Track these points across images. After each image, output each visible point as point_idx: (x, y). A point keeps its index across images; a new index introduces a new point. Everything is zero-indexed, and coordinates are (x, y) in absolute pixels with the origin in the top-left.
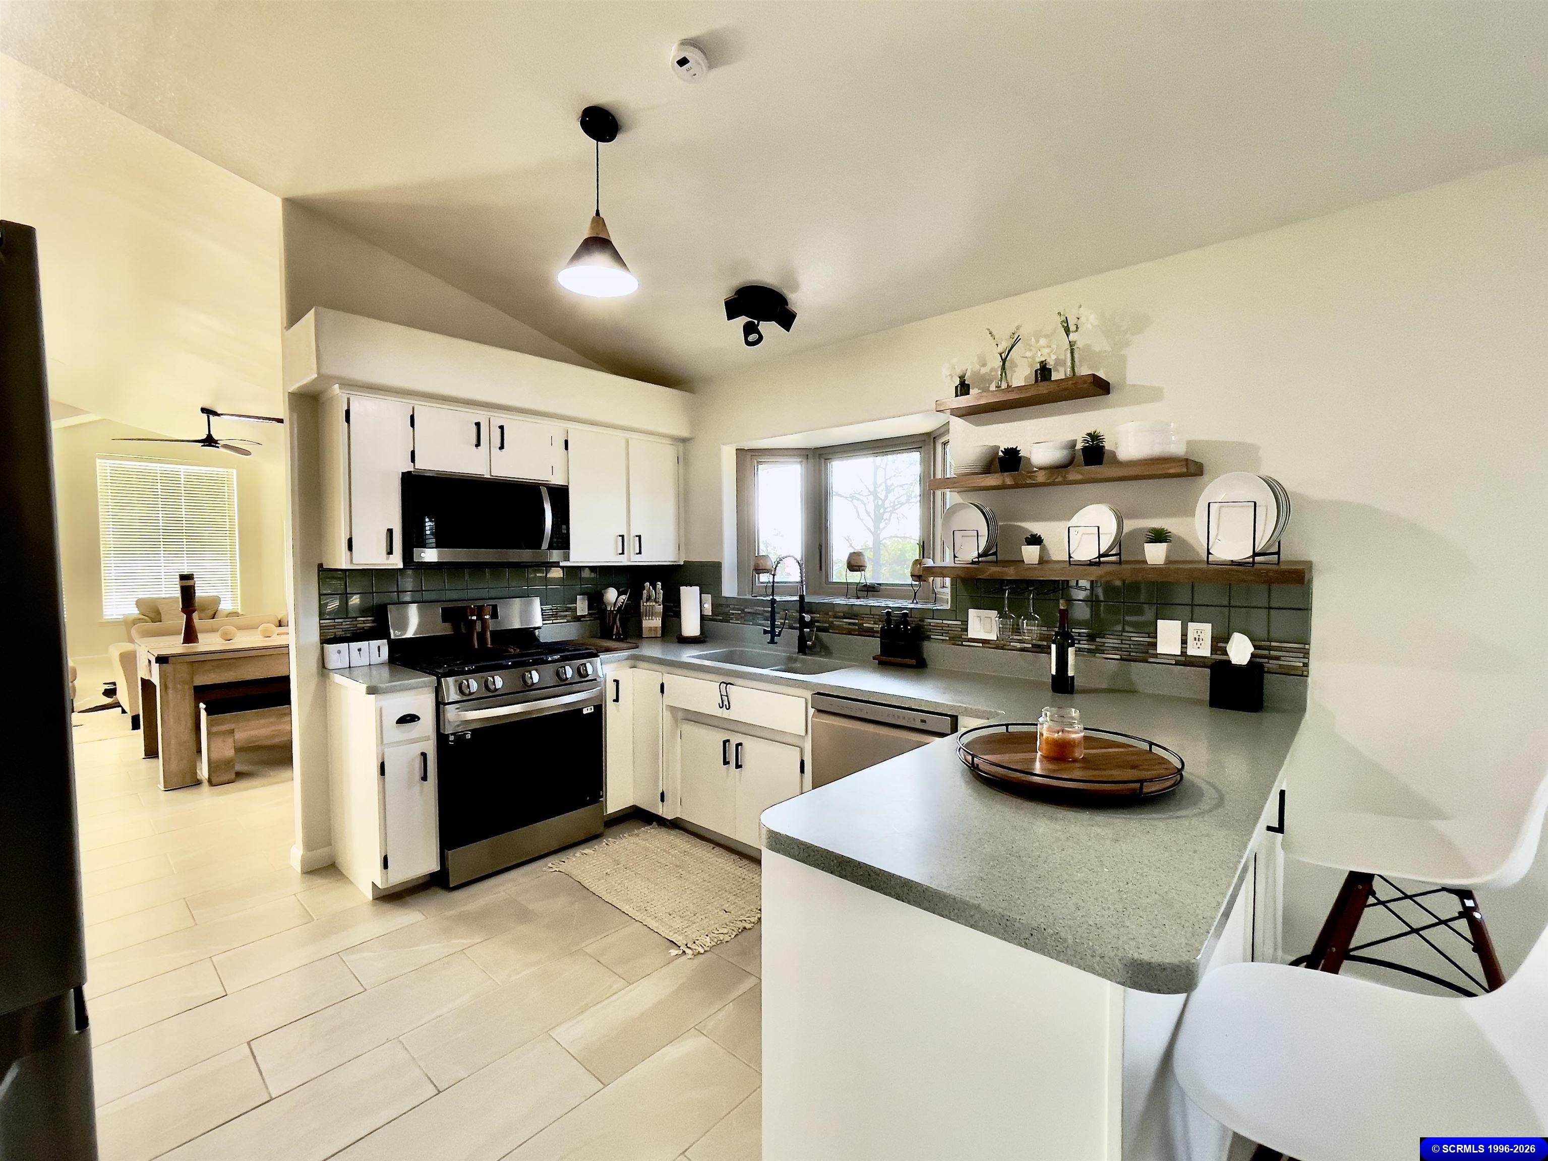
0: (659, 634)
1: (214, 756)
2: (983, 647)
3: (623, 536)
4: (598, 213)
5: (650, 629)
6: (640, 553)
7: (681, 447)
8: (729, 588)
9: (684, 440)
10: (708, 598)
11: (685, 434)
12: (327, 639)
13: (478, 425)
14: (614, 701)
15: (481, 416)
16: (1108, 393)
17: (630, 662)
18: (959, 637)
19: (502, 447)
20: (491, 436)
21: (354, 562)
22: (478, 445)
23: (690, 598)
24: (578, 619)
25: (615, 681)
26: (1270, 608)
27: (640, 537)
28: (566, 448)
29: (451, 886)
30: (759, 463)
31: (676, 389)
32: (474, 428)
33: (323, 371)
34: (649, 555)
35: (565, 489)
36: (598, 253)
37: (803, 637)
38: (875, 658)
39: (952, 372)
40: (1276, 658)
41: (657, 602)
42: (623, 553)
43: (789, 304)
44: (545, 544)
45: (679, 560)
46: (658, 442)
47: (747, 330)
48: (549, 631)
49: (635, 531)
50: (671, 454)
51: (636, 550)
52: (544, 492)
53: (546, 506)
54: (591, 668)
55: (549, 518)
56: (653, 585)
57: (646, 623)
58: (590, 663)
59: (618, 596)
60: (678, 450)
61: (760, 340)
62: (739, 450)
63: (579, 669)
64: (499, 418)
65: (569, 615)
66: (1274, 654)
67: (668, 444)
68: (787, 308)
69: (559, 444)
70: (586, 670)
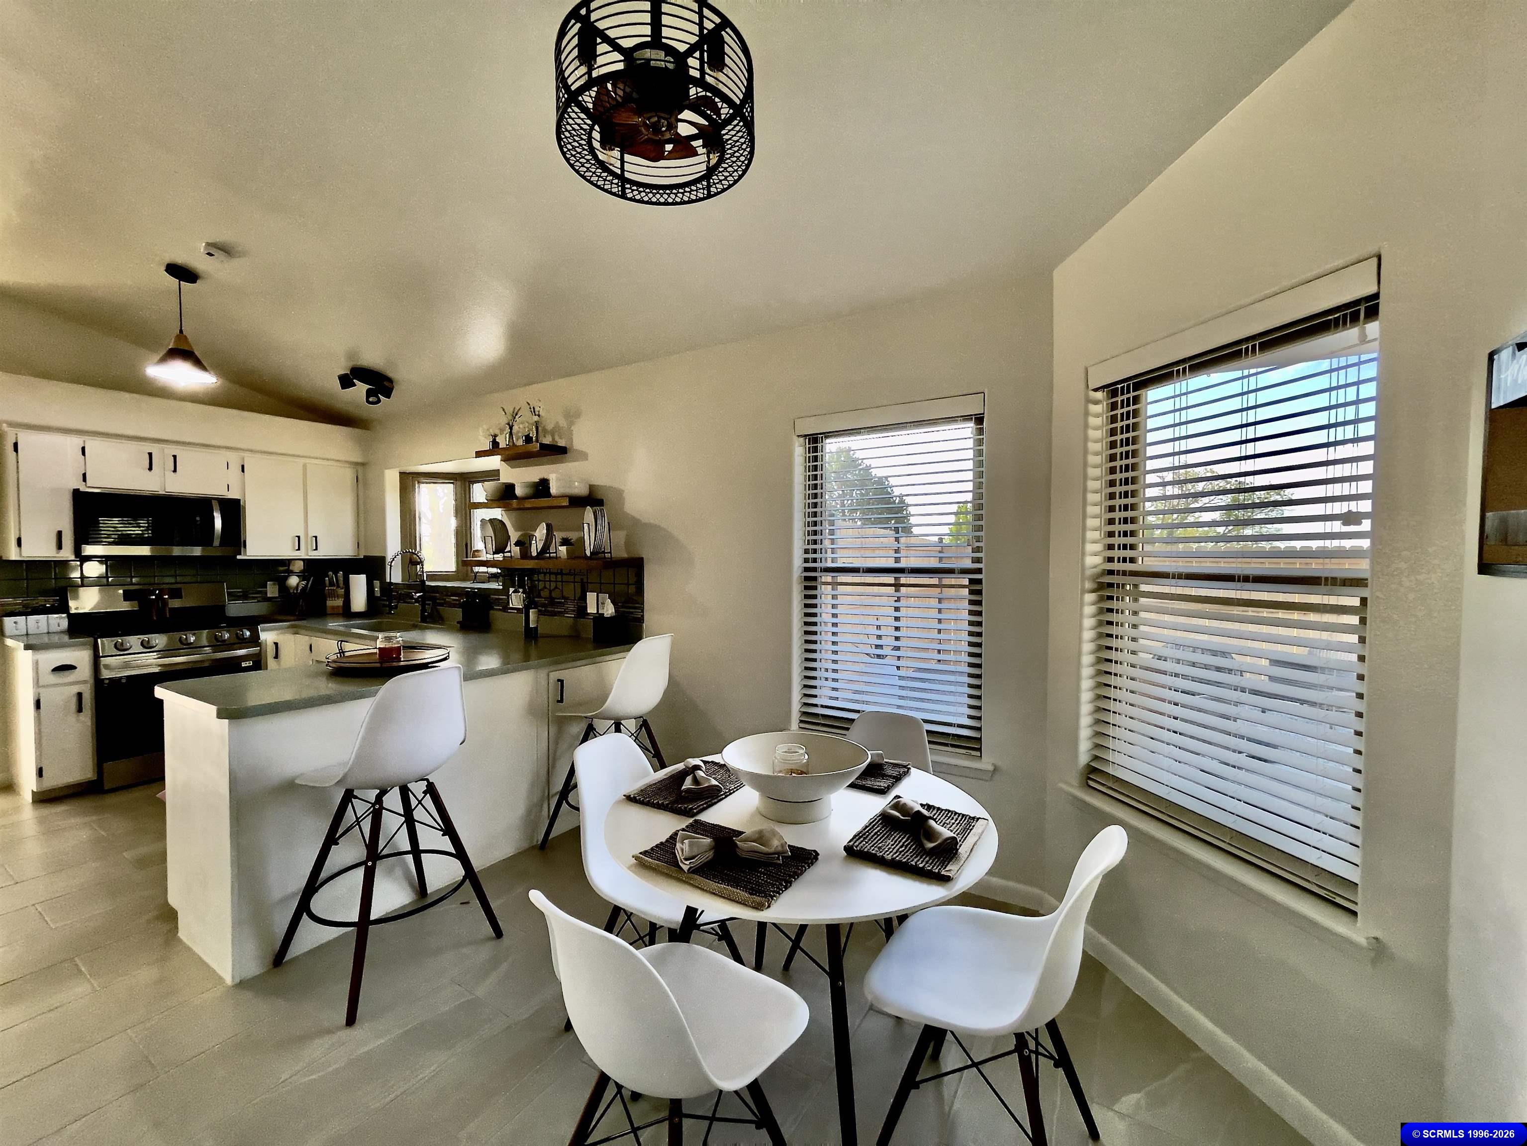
0: (341, 611)
2: (517, 613)
3: (299, 537)
4: (181, 331)
5: (333, 608)
6: (316, 549)
7: (361, 470)
8: (395, 575)
9: (363, 464)
10: (377, 583)
11: (359, 460)
13: (150, 454)
14: (275, 658)
15: (154, 449)
16: (566, 453)
17: (291, 630)
18: (506, 608)
19: (175, 471)
20: (163, 462)
21: (25, 555)
22: (150, 469)
23: (359, 584)
24: (267, 599)
25: (275, 643)
26: (601, 583)
27: (316, 537)
28: (243, 471)
29: (106, 788)
30: (419, 482)
31: (351, 427)
32: (147, 456)
34: (326, 551)
35: (236, 502)
36: (180, 359)
37: (423, 610)
38: (458, 622)
39: (488, 433)
40: (632, 613)
41: (338, 586)
42: (299, 549)
43: (390, 380)
44: (216, 542)
45: (358, 555)
46: (336, 466)
47: (369, 393)
48: (235, 609)
49: (312, 533)
50: (348, 474)
51: (312, 547)
52: (215, 503)
53: (215, 514)
54: (248, 633)
55: (218, 523)
56: (336, 573)
57: (330, 603)
58: (248, 630)
59: (300, 582)
60: (357, 471)
61: (379, 401)
62: (400, 473)
63: (237, 634)
64: (172, 450)
65: (259, 597)
66: (631, 610)
67: (346, 467)
68: (386, 383)
69: (235, 468)
70: (243, 634)
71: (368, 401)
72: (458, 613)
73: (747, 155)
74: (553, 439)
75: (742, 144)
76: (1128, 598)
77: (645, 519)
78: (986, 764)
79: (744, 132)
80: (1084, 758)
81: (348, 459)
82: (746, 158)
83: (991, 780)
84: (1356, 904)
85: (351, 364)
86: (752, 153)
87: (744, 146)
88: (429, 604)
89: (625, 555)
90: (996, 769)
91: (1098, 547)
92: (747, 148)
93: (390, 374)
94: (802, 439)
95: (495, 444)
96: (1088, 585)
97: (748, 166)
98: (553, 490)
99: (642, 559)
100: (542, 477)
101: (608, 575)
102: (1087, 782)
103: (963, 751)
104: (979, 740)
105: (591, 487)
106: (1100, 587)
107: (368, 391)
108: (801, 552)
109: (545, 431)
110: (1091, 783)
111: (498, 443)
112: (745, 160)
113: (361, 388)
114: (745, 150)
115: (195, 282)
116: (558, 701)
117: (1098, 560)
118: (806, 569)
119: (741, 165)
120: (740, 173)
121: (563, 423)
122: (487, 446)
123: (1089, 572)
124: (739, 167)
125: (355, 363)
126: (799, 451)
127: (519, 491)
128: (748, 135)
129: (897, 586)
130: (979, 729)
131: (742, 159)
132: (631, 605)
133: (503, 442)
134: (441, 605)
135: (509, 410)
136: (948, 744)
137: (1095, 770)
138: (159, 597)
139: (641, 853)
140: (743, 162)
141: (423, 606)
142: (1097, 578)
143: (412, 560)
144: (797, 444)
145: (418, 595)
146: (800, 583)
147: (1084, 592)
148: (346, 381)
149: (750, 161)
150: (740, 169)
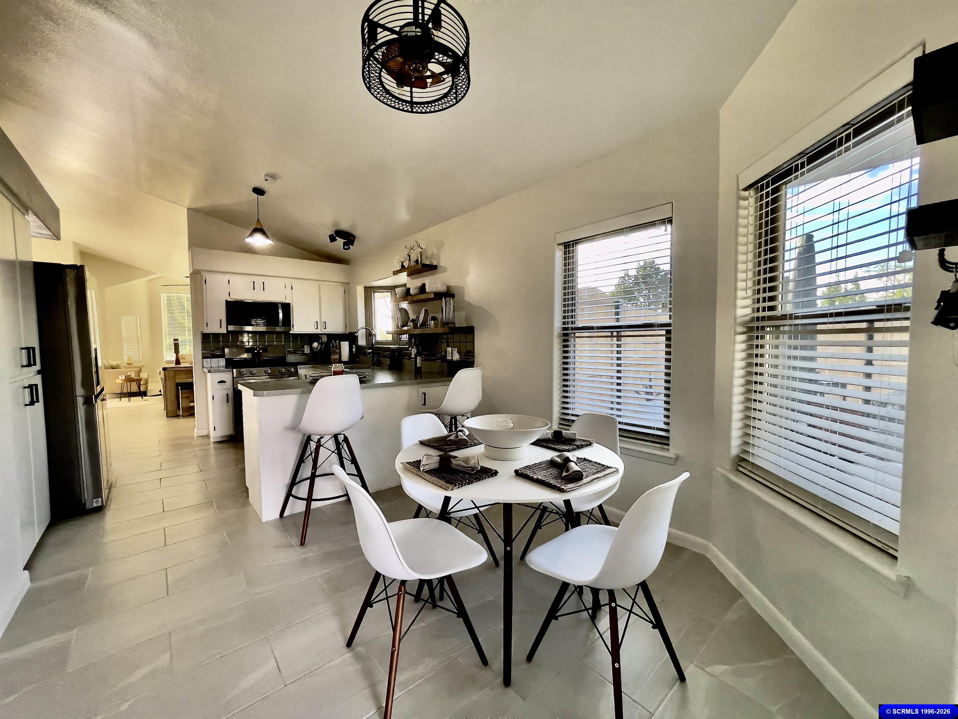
0: (337, 360)
1: (183, 406)
3: (317, 322)
4: (258, 220)
5: (334, 359)
6: (325, 329)
7: (346, 287)
8: (362, 342)
9: (348, 284)
10: (354, 347)
11: (345, 281)
12: (204, 357)
13: (254, 282)
15: (255, 279)
16: (436, 269)
19: (264, 290)
20: (259, 286)
21: (209, 330)
22: (254, 289)
23: (345, 346)
24: (305, 354)
26: (453, 342)
27: (325, 322)
28: (292, 289)
30: (374, 292)
33: (195, 268)
34: (331, 329)
35: (289, 304)
36: (259, 233)
37: (373, 360)
38: (387, 366)
39: (399, 261)
40: (469, 359)
41: (337, 348)
42: (317, 328)
43: (354, 237)
44: (280, 324)
45: (346, 332)
46: (335, 285)
47: (345, 244)
48: (291, 358)
49: (323, 321)
50: (341, 289)
51: (323, 327)
52: (280, 306)
53: (279, 311)
54: (293, 370)
55: (281, 316)
56: (335, 341)
57: (333, 357)
58: (293, 368)
59: (318, 345)
60: (345, 287)
61: (349, 248)
62: (364, 287)
63: (288, 370)
64: (262, 279)
65: (301, 353)
66: (468, 357)
67: (339, 285)
68: (351, 238)
69: (289, 287)
70: (291, 370)
71: (344, 248)
72: (387, 361)
73: (467, 84)
74: (431, 261)
75: (464, 79)
76: (768, 336)
77: (475, 303)
78: (672, 453)
79: (465, 72)
80: (735, 450)
81: (341, 281)
82: (466, 86)
83: (674, 465)
84: (896, 550)
85: (334, 229)
86: (469, 84)
87: (465, 80)
88: (375, 357)
89: (465, 325)
90: (677, 458)
91: (749, 302)
92: (466, 81)
93: (354, 233)
94: (560, 246)
95: (403, 266)
96: (740, 329)
97: (467, 91)
98: (427, 290)
99: (473, 327)
100: (423, 283)
101: (457, 337)
102: (738, 468)
103: (659, 446)
104: (668, 438)
105: (448, 287)
106: (750, 330)
107: (344, 243)
108: (561, 318)
109: (427, 257)
110: (740, 469)
111: (404, 266)
112: (465, 87)
113: (340, 242)
114: (465, 82)
115: (263, 195)
116: (423, 405)
117: (748, 311)
118: (564, 329)
119: (463, 91)
120: (463, 95)
121: (435, 252)
122: (399, 267)
123: (739, 320)
124: (462, 92)
125: (337, 228)
126: (559, 254)
127: (412, 292)
128: (466, 74)
129: (619, 337)
130: (667, 431)
131: (464, 86)
132: (468, 354)
133: (406, 264)
134: (382, 357)
135: (408, 247)
136: (649, 440)
137: (744, 460)
138: (258, 351)
139: (406, 463)
140: (464, 89)
141: (373, 357)
142: (747, 324)
143: (370, 335)
144: (557, 250)
145: (369, 351)
146: (560, 337)
147: (736, 333)
148: (332, 239)
149: (468, 88)
150: (462, 93)
